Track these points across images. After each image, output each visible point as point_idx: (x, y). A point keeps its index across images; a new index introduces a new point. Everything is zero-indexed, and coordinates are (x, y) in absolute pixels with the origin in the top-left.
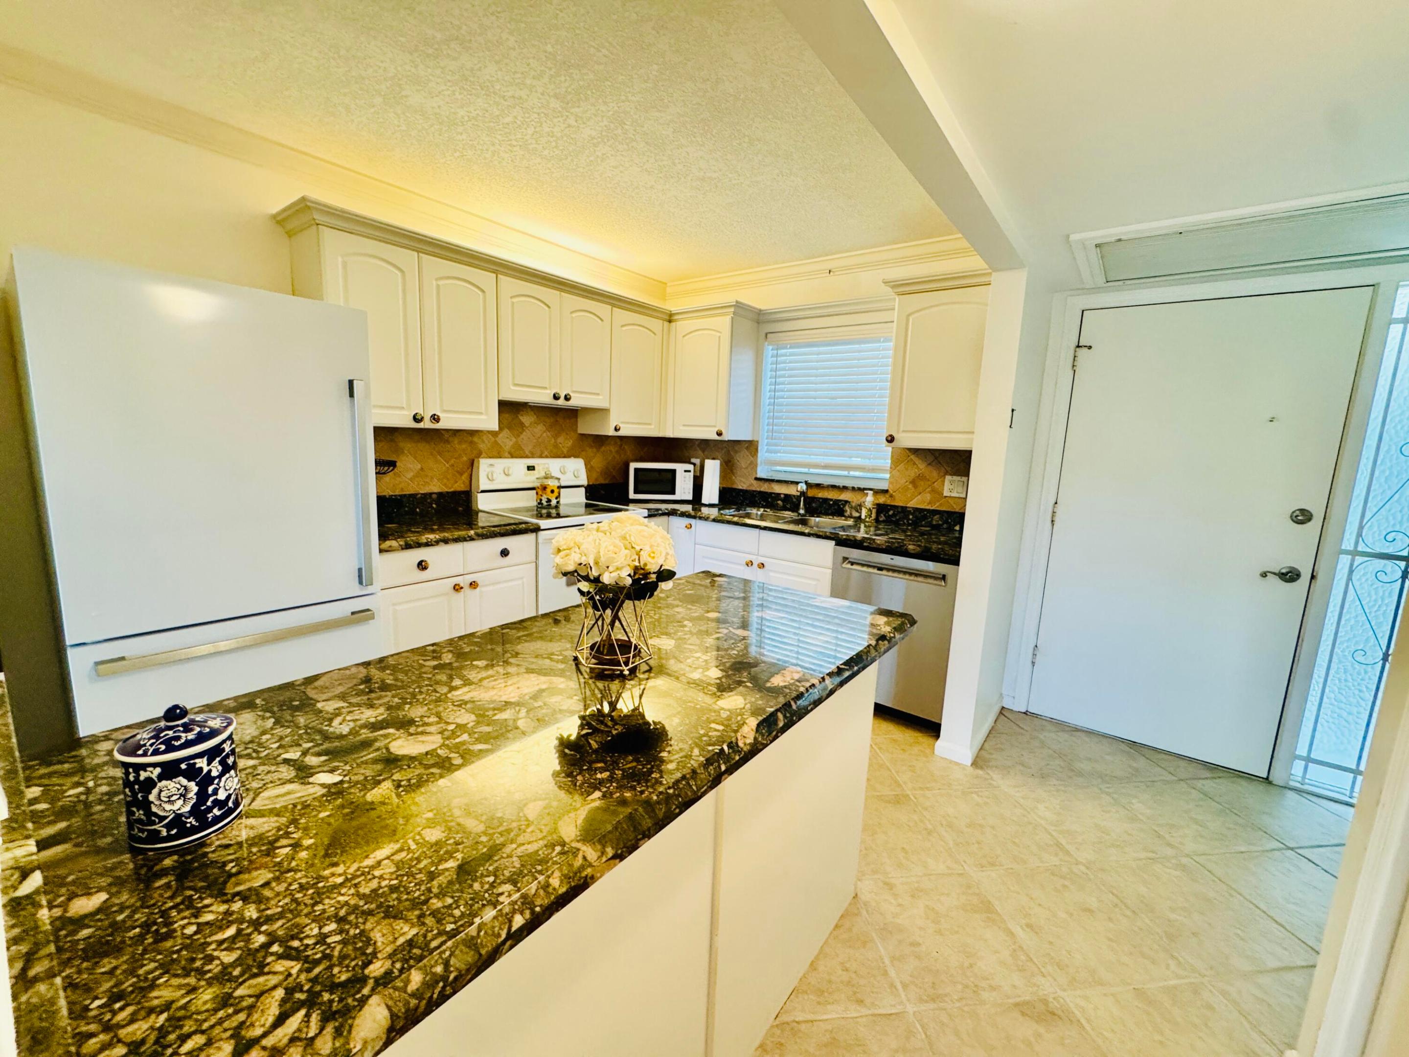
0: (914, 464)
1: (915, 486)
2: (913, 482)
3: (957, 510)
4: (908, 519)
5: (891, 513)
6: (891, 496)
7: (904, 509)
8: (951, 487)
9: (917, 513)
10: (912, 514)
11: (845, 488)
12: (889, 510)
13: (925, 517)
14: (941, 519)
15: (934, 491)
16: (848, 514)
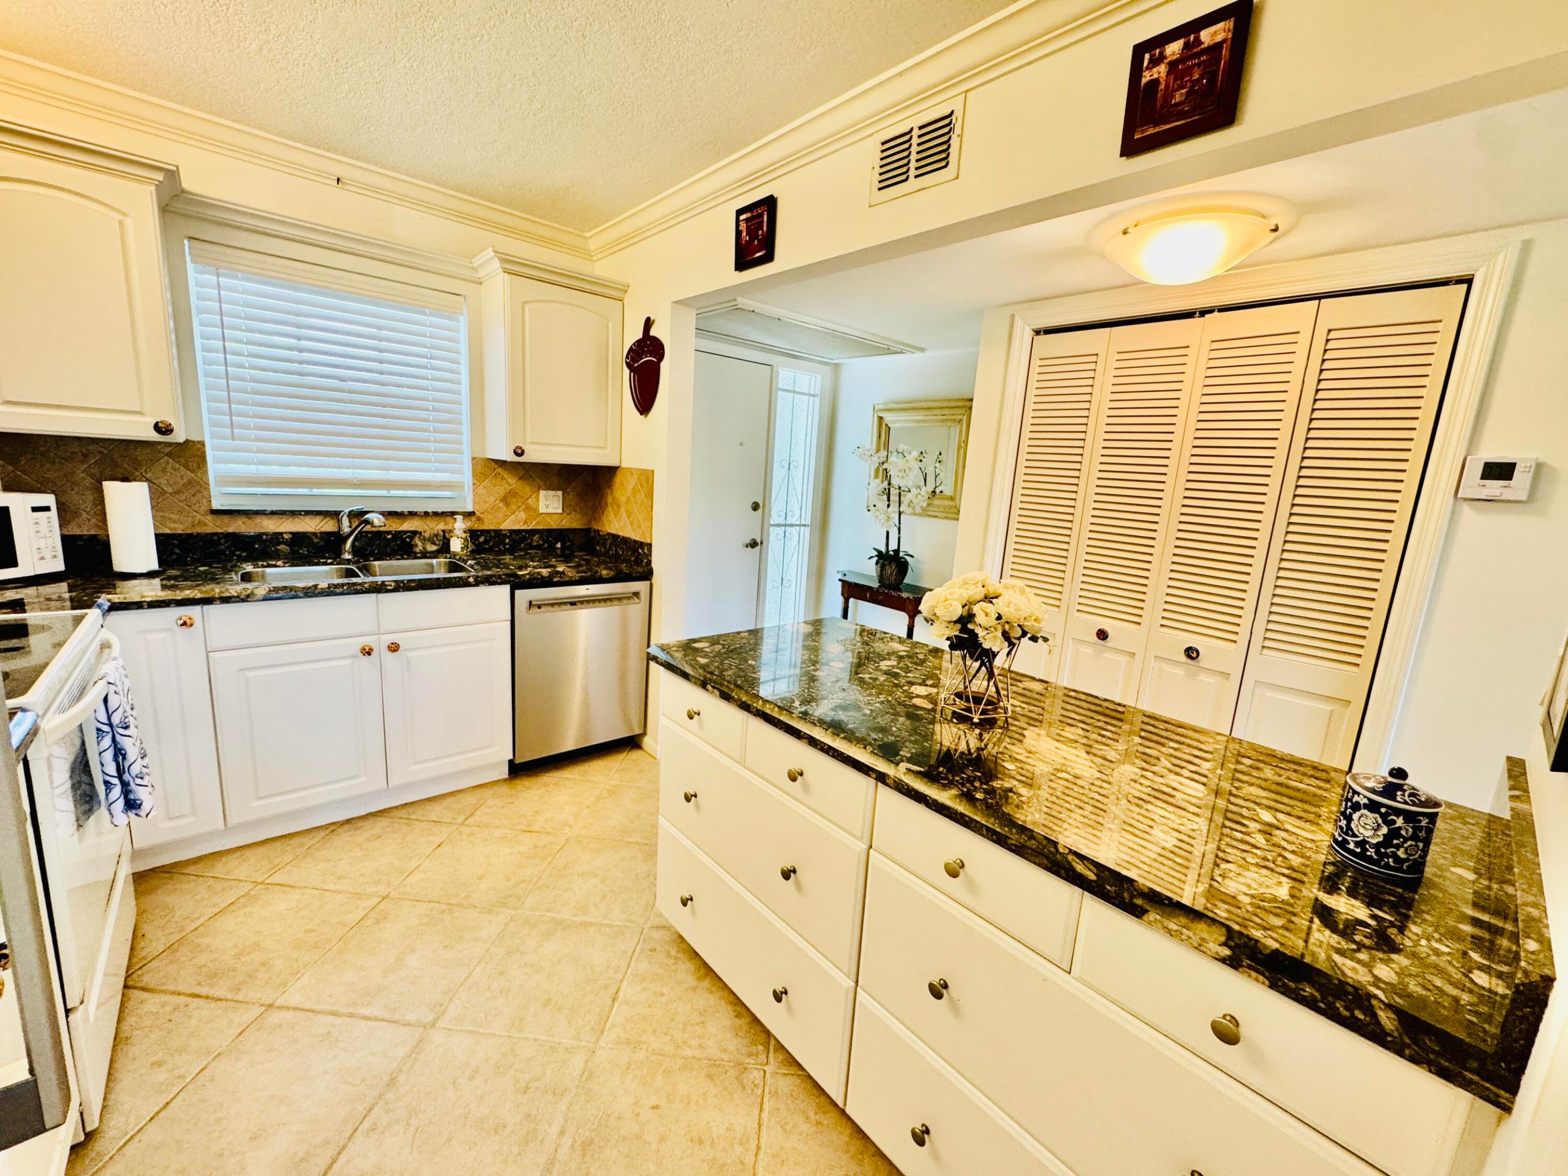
0: (503, 478)
1: (507, 505)
2: (505, 500)
3: (555, 527)
4: (505, 545)
5: (482, 539)
6: (479, 519)
7: (498, 532)
8: (548, 502)
9: (514, 536)
10: (508, 537)
11: (412, 514)
12: (479, 536)
13: (523, 539)
14: (541, 538)
15: (528, 508)
16: (420, 548)
